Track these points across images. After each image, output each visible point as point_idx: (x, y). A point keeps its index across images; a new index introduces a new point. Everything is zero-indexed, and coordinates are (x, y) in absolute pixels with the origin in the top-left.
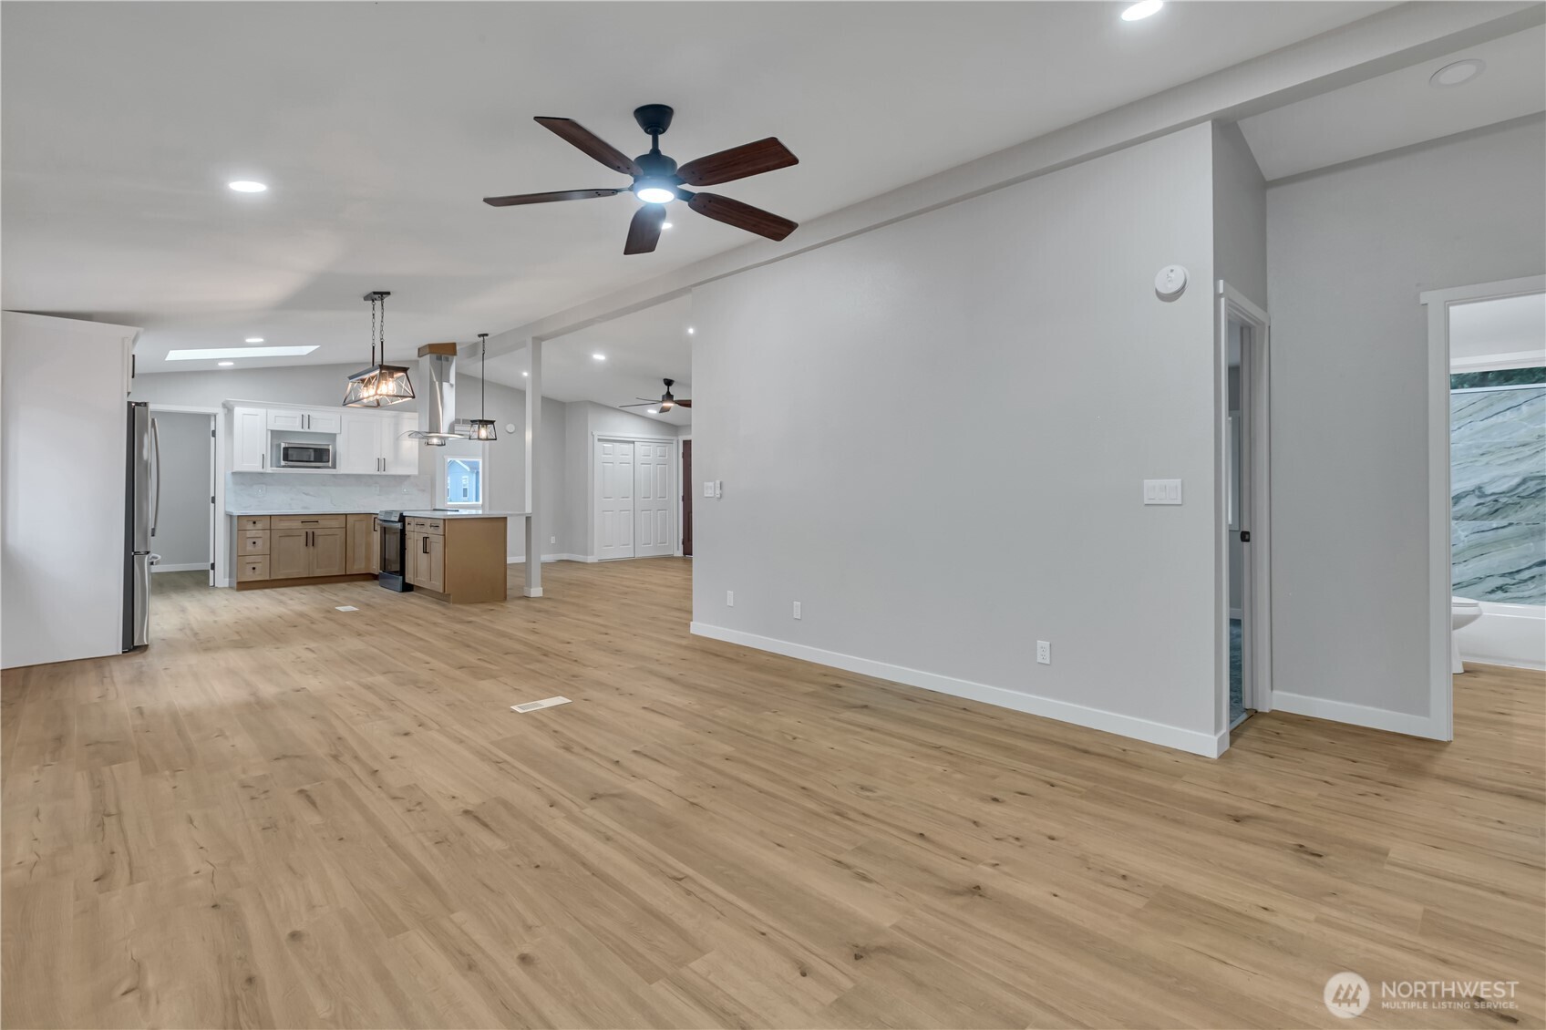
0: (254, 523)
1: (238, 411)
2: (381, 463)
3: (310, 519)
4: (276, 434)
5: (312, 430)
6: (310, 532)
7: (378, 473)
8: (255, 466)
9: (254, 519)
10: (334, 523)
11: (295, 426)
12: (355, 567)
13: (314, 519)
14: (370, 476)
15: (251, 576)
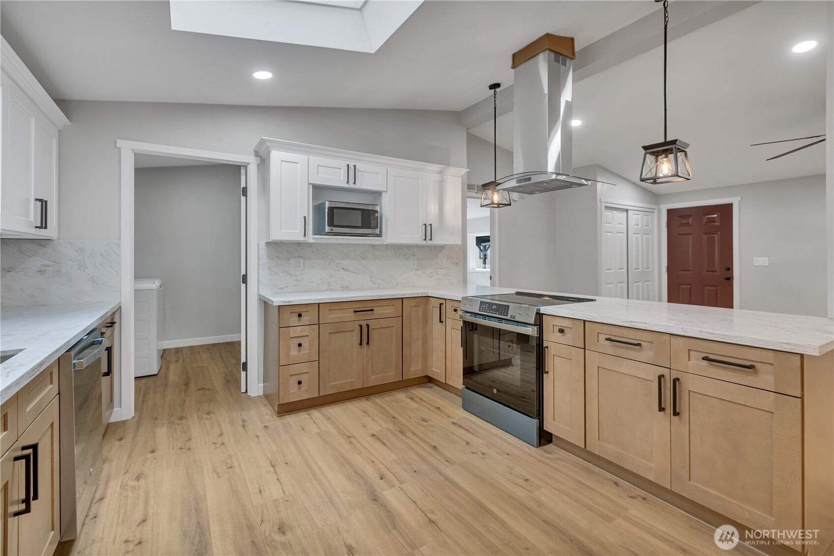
0: (300, 315)
1: (276, 156)
2: (428, 231)
3: (364, 308)
4: (318, 189)
5: (358, 186)
6: (364, 324)
7: (424, 243)
8: (294, 233)
9: (299, 310)
10: (389, 311)
11: (339, 180)
12: (412, 369)
13: (368, 306)
14: (409, 247)
15: (295, 394)
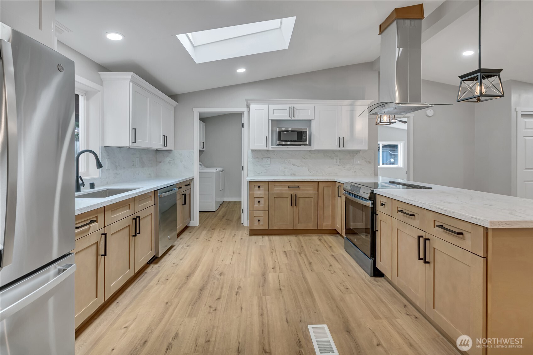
0: (259, 187)
1: (253, 106)
2: (342, 141)
3: (294, 185)
4: (275, 122)
5: (296, 118)
6: (294, 194)
7: (339, 149)
8: (261, 145)
9: (259, 184)
10: (310, 188)
11: (285, 115)
12: (324, 224)
13: (297, 184)
14: (333, 152)
15: (257, 227)
